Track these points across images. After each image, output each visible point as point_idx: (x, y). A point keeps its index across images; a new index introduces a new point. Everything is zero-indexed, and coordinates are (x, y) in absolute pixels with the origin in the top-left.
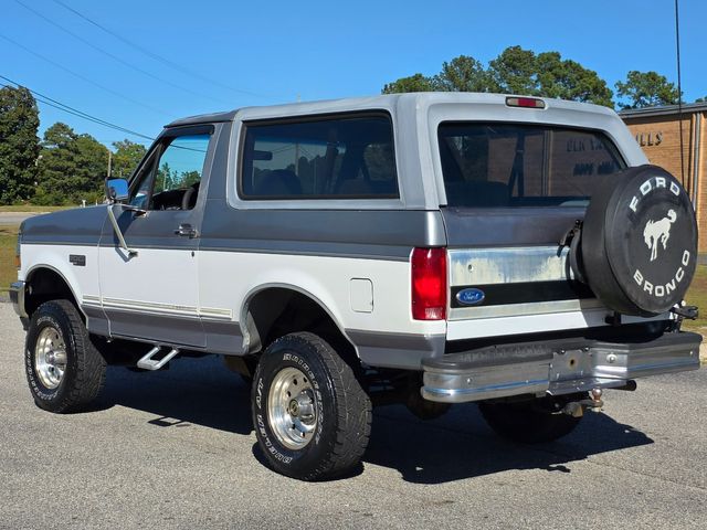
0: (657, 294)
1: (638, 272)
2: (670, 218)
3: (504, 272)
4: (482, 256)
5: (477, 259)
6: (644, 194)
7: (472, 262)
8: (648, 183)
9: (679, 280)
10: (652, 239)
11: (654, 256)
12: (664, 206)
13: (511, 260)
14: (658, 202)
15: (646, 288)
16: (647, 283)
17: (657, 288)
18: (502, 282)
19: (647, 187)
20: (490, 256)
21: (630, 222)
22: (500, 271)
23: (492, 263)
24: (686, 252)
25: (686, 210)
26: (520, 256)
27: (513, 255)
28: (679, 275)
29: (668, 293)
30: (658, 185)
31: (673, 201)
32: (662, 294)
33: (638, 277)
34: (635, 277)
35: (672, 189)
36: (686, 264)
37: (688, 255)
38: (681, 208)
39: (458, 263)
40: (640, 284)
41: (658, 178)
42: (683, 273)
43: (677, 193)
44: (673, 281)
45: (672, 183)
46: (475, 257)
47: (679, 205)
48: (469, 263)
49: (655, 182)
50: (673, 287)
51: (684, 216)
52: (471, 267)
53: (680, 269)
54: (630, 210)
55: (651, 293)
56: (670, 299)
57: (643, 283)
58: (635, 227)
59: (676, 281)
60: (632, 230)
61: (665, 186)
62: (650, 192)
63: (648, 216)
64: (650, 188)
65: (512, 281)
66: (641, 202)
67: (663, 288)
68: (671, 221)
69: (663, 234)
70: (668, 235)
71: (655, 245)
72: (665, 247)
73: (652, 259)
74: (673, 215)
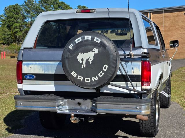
0: (86, 81)
1: (74, 72)
2: (94, 52)
3: (45, 70)
4: (36, 64)
5: (33, 65)
6: (77, 42)
7: (31, 66)
8: (80, 38)
9: (101, 76)
10: (82, 60)
12: (90, 47)
13: (48, 66)
14: (85, 45)
15: (78, 78)
16: (79, 76)
17: (86, 79)
18: (43, 73)
19: (79, 40)
20: (39, 64)
21: (69, 53)
22: (42, 69)
23: (39, 66)
24: (105, 65)
25: (105, 48)
26: (52, 65)
27: (49, 64)
28: (101, 74)
29: (93, 81)
30: (86, 39)
31: (96, 45)
32: (89, 81)
33: (74, 74)
34: (72, 74)
35: (95, 40)
36: (105, 70)
37: (107, 66)
38: (101, 48)
39: (25, 66)
40: (75, 76)
41: (86, 36)
42: (103, 74)
43: (99, 42)
44: (96, 77)
45: (96, 38)
46: (32, 64)
47: (100, 46)
48: (30, 66)
49: (84, 38)
50: (97, 79)
51: (104, 51)
52: (31, 67)
53: (101, 72)
54: (69, 49)
55: (82, 80)
56: (95, 83)
57: (77, 76)
58: (71, 55)
59: (98, 77)
60: (70, 56)
61: (90, 39)
62: (81, 42)
63: (79, 51)
64: (81, 40)
65: (48, 73)
66: (75, 45)
67: (89, 79)
68: (95, 53)
69: (90, 58)
70: (93, 59)
71: (84, 62)
72: (91, 63)
73: (82, 67)
74: (96, 51)
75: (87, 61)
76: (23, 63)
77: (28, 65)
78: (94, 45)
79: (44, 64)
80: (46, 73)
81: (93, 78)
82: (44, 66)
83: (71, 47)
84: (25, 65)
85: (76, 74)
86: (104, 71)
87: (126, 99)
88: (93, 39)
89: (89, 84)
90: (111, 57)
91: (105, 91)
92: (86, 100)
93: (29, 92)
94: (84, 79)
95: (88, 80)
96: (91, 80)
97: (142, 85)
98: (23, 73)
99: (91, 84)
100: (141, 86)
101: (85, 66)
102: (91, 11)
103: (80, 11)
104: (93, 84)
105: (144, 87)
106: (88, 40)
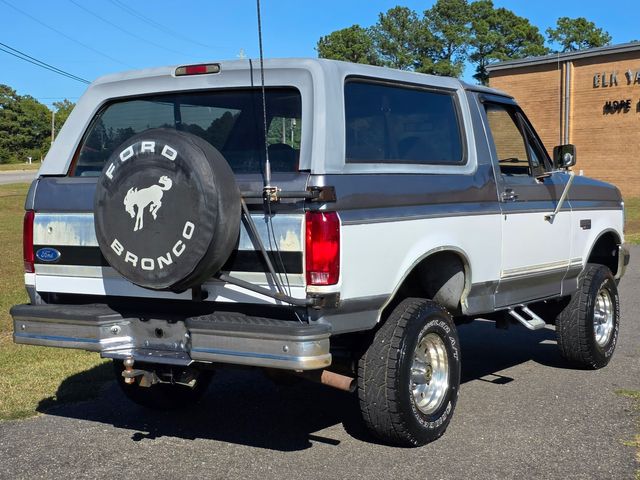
0: (144, 267)
1: (116, 241)
2: (163, 185)
3: (80, 235)
4: (63, 220)
5: (57, 222)
6: (123, 159)
7: (52, 224)
8: (130, 148)
9: (178, 254)
10: (136, 208)
11: (138, 226)
12: (153, 172)
13: (88, 225)
14: (142, 168)
15: (127, 259)
16: (129, 254)
17: (144, 260)
18: (77, 244)
19: (128, 153)
20: (69, 220)
21: (105, 190)
22: (76, 234)
23: (70, 226)
24: (188, 224)
25: (188, 176)
28: (178, 249)
29: (161, 267)
30: (143, 150)
31: (165, 166)
32: (152, 268)
33: (117, 247)
34: (112, 246)
35: (164, 153)
36: (189, 237)
37: (193, 226)
38: (179, 174)
39: (40, 225)
40: (119, 254)
41: (144, 143)
42: (184, 247)
43: (173, 158)
44: (168, 255)
45: (166, 147)
46: (55, 220)
47: (176, 171)
48: (49, 225)
49: (140, 147)
50: (169, 262)
51: (185, 183)
52: (51, 229)
53: (180, 242)
54: (106, 177)
55: (135, 265)
56: (165, 274)
57: (124, 254)
58: (111, 195)
59: (173, 255)
60: (108, 198)
61: (153, 151)
62: (132, 158)
63: (129, 183)
64: (132, 154)
65: (88, 245)
66: (119, 169)
67: (152, 261)
68: (164, 189)
69: (152, 203)
70: (159, 204)
71: (140, 214)
72: (155, 217)
73: (136, 229)
74: (167, 182)
75: (147, 209)
76: (37, 215)
77: (45, 221)
78: (164, 167)
79: (81, 220)
80: (83, 244)
81: (161, 259)
82: (78, 224)
83: (109, 174)
84: (39, 220)
85: (122, 249)
86: (185, 241)
87: (270, 323)
88: (159, 149)
89: (151, 276)
90: (202, 199)
91: (220, 299)
92: (174, 322)
93: (55, 297)
94: (139, 263)
95: (148, 265)
96: (156, 263)
97: (309, 282)
98: (35, 243)
99: (156, 276)
100: (305, 285)
101: (141, 227)
102: (209, 69)
103: (184, 71)
104: (160, 275)
105: (313, 289)
106: (147, 154)
